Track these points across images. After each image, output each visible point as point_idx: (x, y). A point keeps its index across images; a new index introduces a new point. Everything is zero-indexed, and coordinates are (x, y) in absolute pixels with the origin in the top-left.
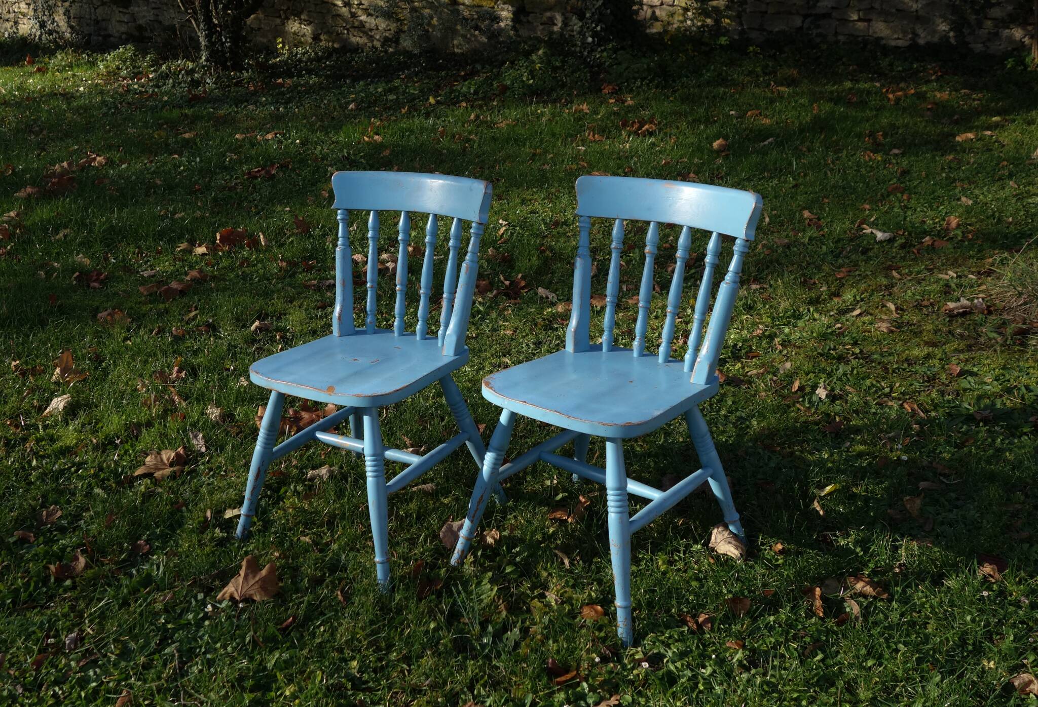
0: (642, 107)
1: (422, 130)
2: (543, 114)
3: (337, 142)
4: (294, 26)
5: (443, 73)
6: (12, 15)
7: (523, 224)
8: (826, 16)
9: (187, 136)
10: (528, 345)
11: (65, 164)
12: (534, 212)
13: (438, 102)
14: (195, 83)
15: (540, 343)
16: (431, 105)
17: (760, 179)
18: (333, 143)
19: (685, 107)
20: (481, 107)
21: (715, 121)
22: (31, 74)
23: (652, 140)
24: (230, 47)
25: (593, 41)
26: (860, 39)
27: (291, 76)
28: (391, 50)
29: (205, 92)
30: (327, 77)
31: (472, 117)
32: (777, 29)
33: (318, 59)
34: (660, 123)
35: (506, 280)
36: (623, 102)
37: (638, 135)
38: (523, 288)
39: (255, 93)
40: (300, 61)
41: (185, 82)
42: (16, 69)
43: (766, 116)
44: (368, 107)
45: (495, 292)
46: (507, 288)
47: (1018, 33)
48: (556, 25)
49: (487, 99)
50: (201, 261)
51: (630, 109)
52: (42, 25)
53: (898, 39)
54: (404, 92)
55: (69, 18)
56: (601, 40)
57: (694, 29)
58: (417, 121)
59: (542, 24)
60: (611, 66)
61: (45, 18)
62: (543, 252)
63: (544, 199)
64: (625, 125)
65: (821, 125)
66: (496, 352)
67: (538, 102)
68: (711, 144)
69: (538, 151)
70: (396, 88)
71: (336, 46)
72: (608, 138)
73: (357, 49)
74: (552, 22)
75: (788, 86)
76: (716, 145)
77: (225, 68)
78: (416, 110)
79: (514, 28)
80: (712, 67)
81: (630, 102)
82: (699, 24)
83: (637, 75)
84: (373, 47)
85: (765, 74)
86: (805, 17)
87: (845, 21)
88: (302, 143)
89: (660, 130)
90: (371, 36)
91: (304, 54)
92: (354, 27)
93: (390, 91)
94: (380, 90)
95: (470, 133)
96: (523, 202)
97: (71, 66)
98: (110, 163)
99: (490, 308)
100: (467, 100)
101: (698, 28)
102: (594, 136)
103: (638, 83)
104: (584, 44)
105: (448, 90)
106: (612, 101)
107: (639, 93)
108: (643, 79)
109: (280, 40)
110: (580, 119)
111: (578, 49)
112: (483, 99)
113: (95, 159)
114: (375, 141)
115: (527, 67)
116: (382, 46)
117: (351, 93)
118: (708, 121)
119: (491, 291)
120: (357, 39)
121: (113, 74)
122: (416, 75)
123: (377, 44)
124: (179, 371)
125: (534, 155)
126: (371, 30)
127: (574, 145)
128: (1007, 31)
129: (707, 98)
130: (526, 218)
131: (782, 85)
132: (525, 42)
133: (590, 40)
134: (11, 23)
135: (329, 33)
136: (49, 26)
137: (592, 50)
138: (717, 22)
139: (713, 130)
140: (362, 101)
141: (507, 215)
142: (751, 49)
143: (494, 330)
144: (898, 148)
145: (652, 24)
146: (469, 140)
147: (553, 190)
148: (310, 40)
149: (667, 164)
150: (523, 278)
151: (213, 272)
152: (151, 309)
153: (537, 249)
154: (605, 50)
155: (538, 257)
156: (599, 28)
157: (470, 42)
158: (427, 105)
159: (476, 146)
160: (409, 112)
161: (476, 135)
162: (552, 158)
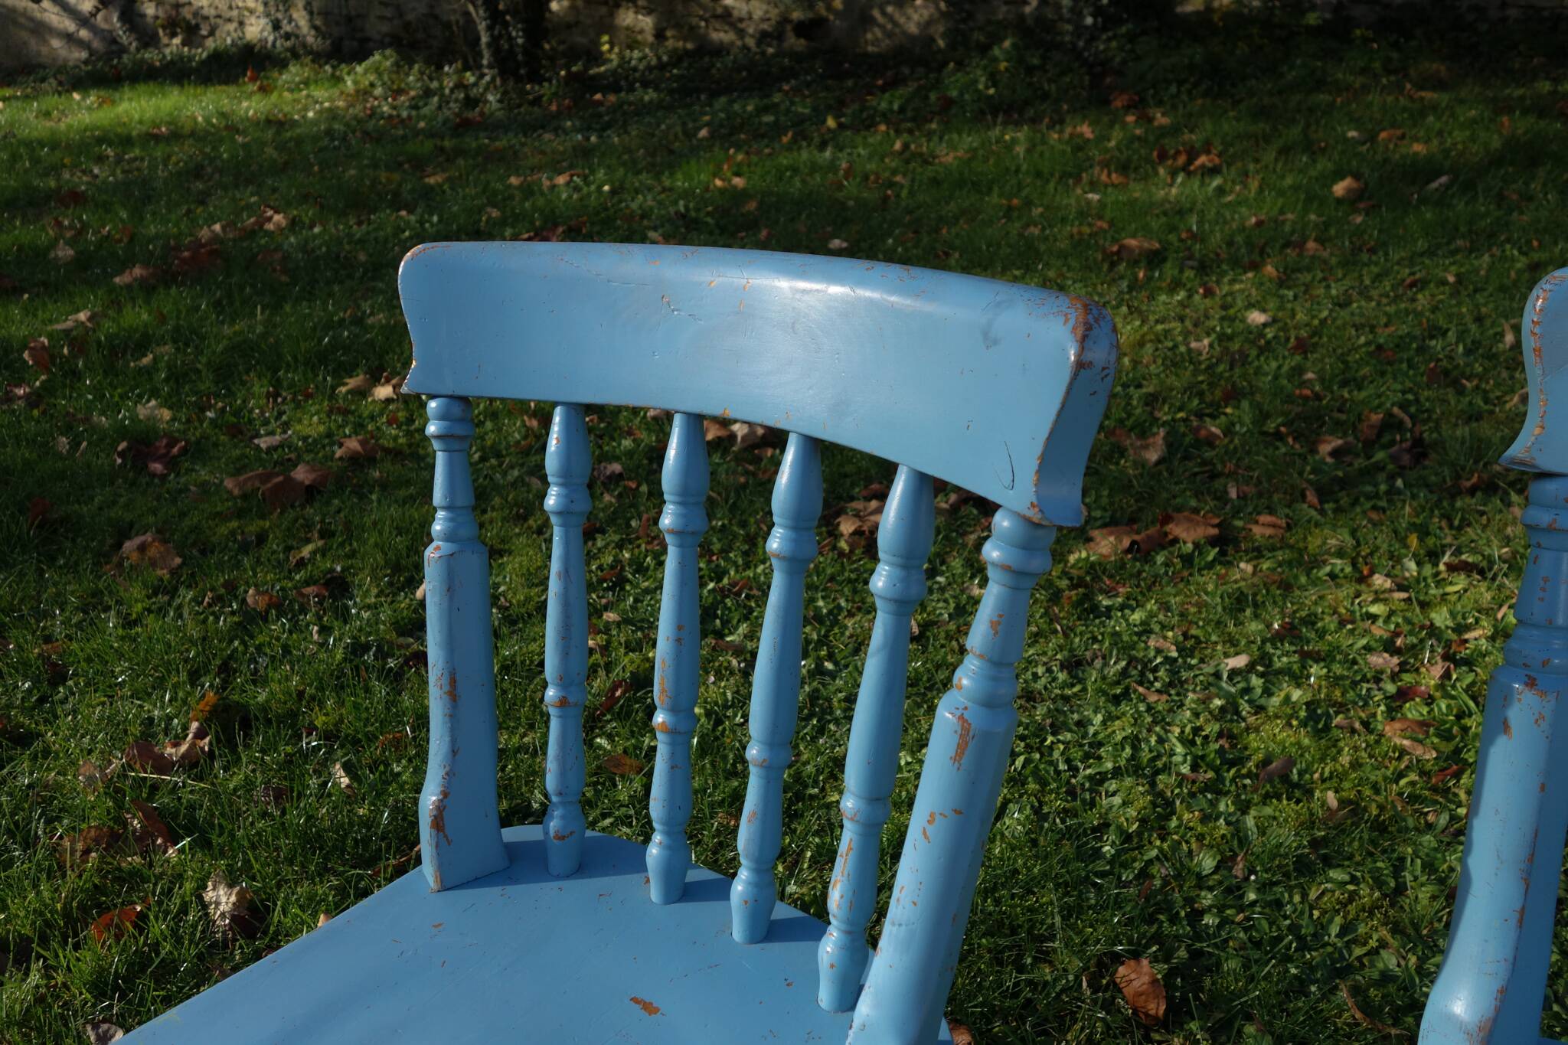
0: (1185, 127)
1: (814, 168)
2: (1014, 141)
3: (671, 189)
4: (627, 18)
5: (850, 83)
6: (235, 13)
9: (431, 181)
10: (1049, 670)
11: (217, 227)
13: (841, 126)
14: (471, 102)
15: (1079, 663)
16: (829, 130)
17: (1453, 253)
18: (664, 190)
19: (1262, 126)
20: (910, 132)
21: (1324, 150)
22: (249, 96)
23: (1217, 182)
24: (523, 46)
25: (1095, 24)
26: (1546, 14)
27: (616, 89)
28: (771, 50)
29: (482, 114)
30: (671, 92)
31: (898, 146)
33: (662, 67)
34: (1223, 153)
36: (1150, 120)
37: (1191, 174)
39: (558, 115)
40: (635, 69)
41: (456, 101)
42: (232, 89)
43: (1416, 139)
44: (727, 134)
48: (1029, 4)
49: (920, 120)
50: (381, 414)
51: (1163, 132)
52: (276, 26)
54: (788, 111)
55: (311, 13)
56: (1108, 21)
58: (805, 155)
59: (1006, 3)
60: (1124, 62)
61: (280, 16)
64: (1163, 156)
65: (1525, 154)
67: (1005, 124)
68: (1329, 187)
69: (1015, 201)
70: (776, 105)
71: (689, 46)
72: (1135, 179)
73: (720, 50)
75: (1439, 90)
76: (1340, 188)
77: (519, 79)
78: (805, 138)
80: (1298, 62)
81: (1161, 119)
83: (1170, 76)
84: (745, 47)
85: (1388, 72)
88: (613, 192)
89: (1228, 165)
90: (742, 30)
91: (640, 60)
92: (716, 17)
93: (766, 110)
94: (750, 108)
95: (894, 172)
97: (306, 83)
98: (294, 224)
100: (888, 123)
102: (1109, 175)
103: (1173, 89)
104: (1080, 29)
105: (856, 106)
106: (1130, 119)
107: (1174, 107)
108: (1180, 83)
109: (606, 38)
110: (1080, 149)
111: (1068, 38)
112: (913, 119)
113: (270, 219)
114: (735, 187)
115: (985, 68)
116: (759, 43)
117: (705, 114)
118: (1311, 148)
120: (721, 36)
121: (364, 93)
122: (808, 87)
123: (751, 42)
124: (200, 735)
125: (1010, 209)
126: (741, 20)
127: (1078, 190)
129: (1299, 111)
131: (1422, 88)
132: (981, 29)
133: (1089, 21)
134: (234, 25)
135: (678, 26)
136: (287, 28)
137: (1093, 38)
139: (1323, 165)
140: (721, 126)
142: (1358, 32)
146: (891, 185)
148: (650, 39)
149: (1259, 224)
151: (396, 438)
152: (233, 533)
154: (1115, 37)
157: (890, 35)
158: (824, 130)
159: (904, 193)
160: (794, 140)
161: (904, 175)
162: (1042, 215)
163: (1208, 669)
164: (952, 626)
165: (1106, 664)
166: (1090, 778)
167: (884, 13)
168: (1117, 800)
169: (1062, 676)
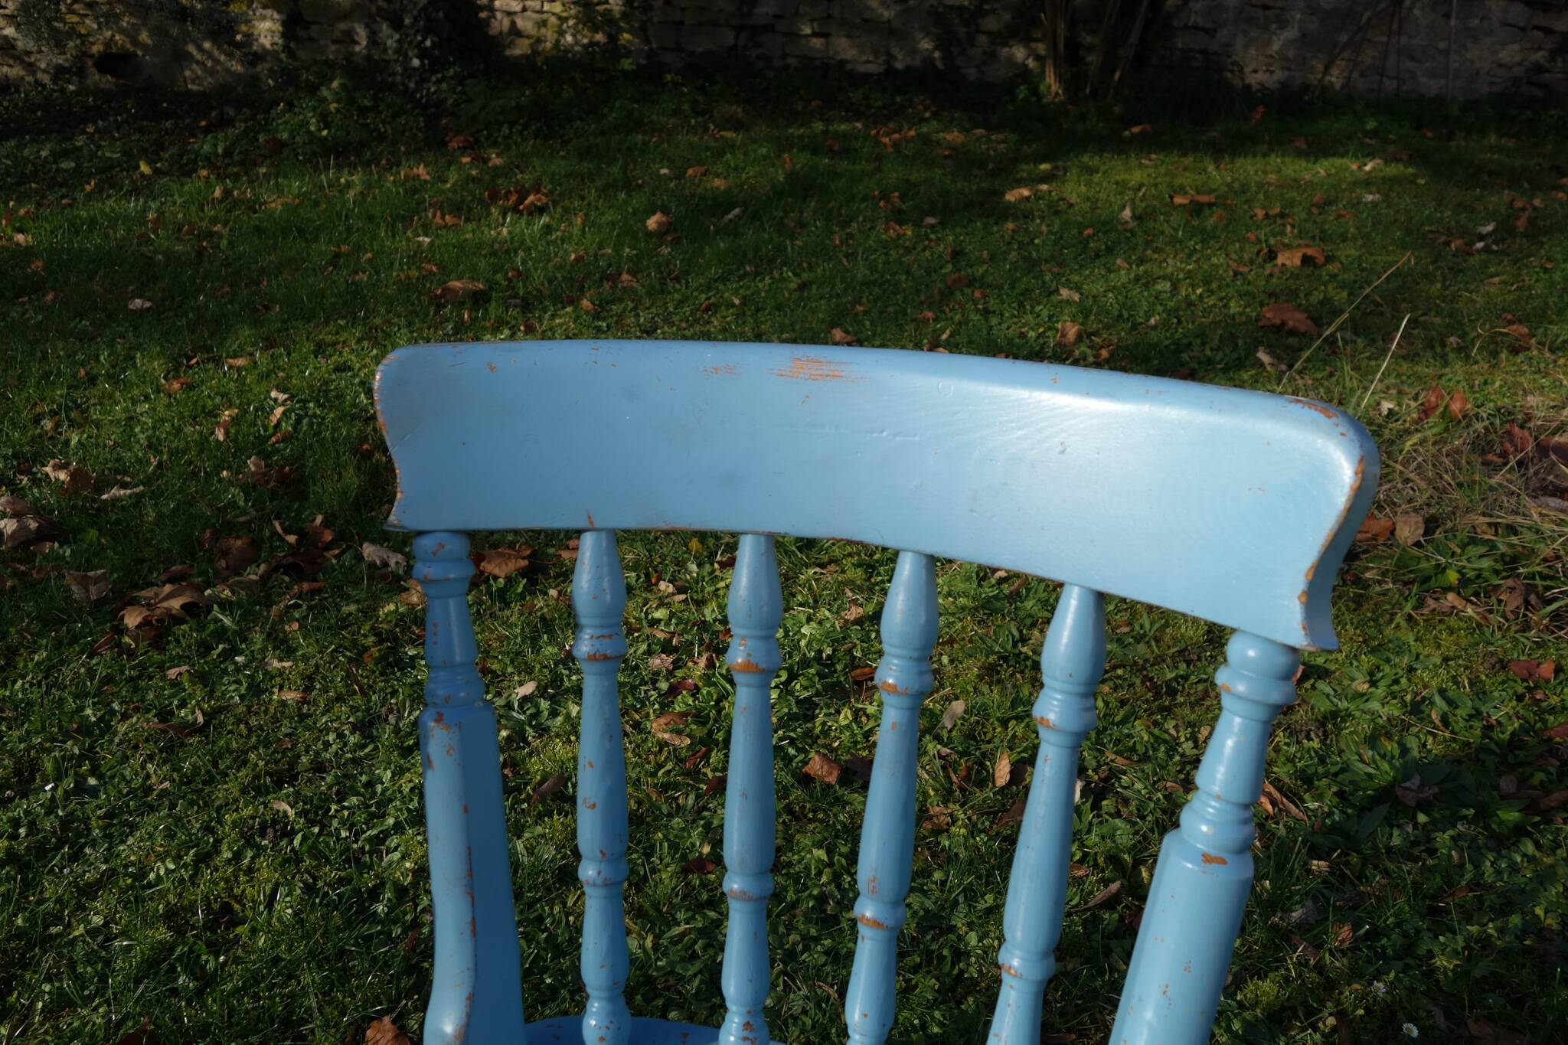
0: (518, 167)
1: (118, 220)
2: (349, 185)
5: (168, 124)
7: (324, 394)
8: (768, 28)
10: (341, 736)
12: (341, 368)
13: (157, 172)
15: (373, 722)
16: (143, 175)
17: (741, 278)
19: (586, 166)
20: (236, 177)
21: (640, 186)
23: (545, 219)
25: (422, 65)
26: (817, 63)
28: (71, 87)
31: (218, 193)
32: (700, 49)
34: (551, 192)
35: (287, 531)
36: (486, 161)
37: (521, 213)
38: (329, 546)
43: (718, 175)
45: (263, 567)
46: (293, 550)
47: (1019, 53)
48: (358, 43)
49: (248, 164)
51: (497, 172)
53: (868, 62)
54: (93, 156)
56: (434, 63)
57: (577, 48)
58: (110, 205)
59: (334, 42)
60: (457, 104)
62: (368, 455)
63: (359, 341)
64: (494, 197)
65: (801, 187)
66: (257, 777)
67: (339, 167)
68: (644, 222)
69: (344, 248)
70: (80, 149)
72: (467, 220)
74: (349, 38)
75: (736, 130)
76: (652, 223)
78: (112, 186)
79: (286, 48)
80: (617, 104)
81: (495, 160)
82: (585, 41)
83: (501, 118)
84: (37, 82)
85: (697, 114)
86: (739, 30)
87: (795, 36)
89: (555, 203)
90: (31, 65)
93: (66, 154)
94: (44, 154)
95: (214, 221)
96: (320, 349)
99: (248, 617)
100: (210, 168)
101: (585, 47)
102: (443, 217)
103: (505, 130)
104: (408, 71)
105: (174, 150)
106: (466, 160)
107: (508, 147)
108: (512, 124)
110: (415, 191)
111: (398, 79)
112: (242, 163)
114: (18, 244)
115: (314, 109)
116: (54, 81)
118: (629, 186)
119: (255, 561)
122: (118, 129)
123: (46, 79)
125: (337, 256)
126: (28, 53)
127: (409, 234)
128: (1006, 50)
129: (619, 150)
130: (326, 383)
131: (724, 129)
132: (307, 69)
133: (416, 62)
137: (422, 81)
138: (613, 38)
139: (638, 201)
141: (288, 377)
142: (669, 77)
143: (256, 690)
144: (933, 215)
145: (512, 42)
146: (210, 235)
147: (378, 321)
149: (578, 259)
150: (326, 523)
153: (355, 450)
154: (444, 79)
155: (358, 468)
156: (428, 43)
157: (212, 72)
158: (136, 176)
159: (224, 243)
160: (99, 188)
161: (225, 224)
162: (370, 261)
163: (500, 702)
164: (241, 709)
165: (400, 718)
166: (370, 840)
167: (201, 49)
168: (397, 855)
169: (353, 740)
